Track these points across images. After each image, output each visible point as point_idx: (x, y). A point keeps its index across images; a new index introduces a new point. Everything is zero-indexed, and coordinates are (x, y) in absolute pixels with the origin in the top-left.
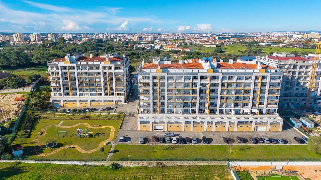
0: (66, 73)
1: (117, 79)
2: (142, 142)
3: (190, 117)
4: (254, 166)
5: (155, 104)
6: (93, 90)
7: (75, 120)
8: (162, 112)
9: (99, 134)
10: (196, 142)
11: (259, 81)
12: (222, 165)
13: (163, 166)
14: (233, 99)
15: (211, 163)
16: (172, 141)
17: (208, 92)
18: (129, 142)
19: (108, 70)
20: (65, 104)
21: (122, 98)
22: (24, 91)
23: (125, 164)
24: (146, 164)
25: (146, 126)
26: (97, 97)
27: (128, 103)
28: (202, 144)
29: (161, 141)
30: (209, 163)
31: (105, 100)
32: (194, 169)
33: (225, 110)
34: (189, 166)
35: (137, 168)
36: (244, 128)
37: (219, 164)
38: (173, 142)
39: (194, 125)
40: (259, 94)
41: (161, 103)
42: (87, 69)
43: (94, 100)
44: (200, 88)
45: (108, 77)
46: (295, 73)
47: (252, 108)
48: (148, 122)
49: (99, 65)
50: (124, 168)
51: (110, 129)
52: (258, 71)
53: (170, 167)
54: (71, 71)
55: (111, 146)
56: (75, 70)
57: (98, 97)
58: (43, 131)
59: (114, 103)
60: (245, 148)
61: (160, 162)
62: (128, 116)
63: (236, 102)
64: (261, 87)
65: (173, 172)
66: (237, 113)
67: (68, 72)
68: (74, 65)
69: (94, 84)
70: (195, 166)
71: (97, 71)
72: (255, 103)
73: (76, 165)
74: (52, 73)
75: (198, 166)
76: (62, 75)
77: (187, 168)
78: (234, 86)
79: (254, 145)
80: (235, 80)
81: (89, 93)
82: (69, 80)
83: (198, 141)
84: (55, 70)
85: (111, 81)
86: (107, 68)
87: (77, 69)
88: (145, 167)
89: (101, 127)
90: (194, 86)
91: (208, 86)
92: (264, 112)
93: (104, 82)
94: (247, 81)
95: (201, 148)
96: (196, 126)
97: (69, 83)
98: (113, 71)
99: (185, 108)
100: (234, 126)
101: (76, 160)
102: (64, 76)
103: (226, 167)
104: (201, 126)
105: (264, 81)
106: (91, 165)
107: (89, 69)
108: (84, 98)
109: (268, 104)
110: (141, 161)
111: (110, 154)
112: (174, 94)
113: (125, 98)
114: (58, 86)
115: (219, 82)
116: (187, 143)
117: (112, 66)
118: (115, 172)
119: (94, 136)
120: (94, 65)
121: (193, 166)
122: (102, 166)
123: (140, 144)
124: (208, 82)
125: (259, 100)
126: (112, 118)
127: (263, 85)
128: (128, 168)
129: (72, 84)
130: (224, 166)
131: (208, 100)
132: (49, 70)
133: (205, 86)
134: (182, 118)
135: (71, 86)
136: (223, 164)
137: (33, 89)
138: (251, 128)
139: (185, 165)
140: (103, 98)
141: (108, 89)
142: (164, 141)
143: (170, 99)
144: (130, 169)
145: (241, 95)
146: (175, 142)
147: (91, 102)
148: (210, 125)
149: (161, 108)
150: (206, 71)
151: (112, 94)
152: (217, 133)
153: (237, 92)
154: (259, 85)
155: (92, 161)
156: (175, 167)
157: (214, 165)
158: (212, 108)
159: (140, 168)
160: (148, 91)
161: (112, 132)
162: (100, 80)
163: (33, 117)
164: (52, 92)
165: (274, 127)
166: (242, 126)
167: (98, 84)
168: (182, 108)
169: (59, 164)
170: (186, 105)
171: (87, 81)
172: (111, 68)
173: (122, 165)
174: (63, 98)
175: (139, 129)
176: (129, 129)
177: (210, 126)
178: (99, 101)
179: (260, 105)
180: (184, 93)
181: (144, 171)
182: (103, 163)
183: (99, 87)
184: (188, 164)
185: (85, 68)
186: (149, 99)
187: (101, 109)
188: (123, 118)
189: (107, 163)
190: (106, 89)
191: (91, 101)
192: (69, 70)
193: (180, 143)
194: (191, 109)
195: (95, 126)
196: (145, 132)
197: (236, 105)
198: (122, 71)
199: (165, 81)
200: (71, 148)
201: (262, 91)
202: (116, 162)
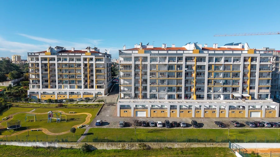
0: (46, 65)
1: (97, 71)
2: (122, 126)
3: (176, 102)
4: (262, 148)
5: (136, 89)
6: (73, 82)
7: (50, 108)
8: (145, 97)
9: (73, 119)
10: (186, 126)
11: (249, 63)
12: (222, 147)
13: (147, 149)
14: (221, 83)
15: (208, 145)
16: (158, 124)
17: (194, 75)
18: (107, 126)
19: (89, 61)
20: (43, 97)
21: (102, 91)
22: (4, 85)
23: (100, 147)
24: (127, 146)
25: (126, 111)
26: (76, 90)
27: (108, 95)
28: (192, 128)
29: (144, 125)
30: (205, 145)
31: (85, 92)
32: (188, 152)
33: (213, 95)
34: (181, 149)
35: (115, 151)
36: (236, 114)
37: (218, 146)
38: (158, 126)
39: (181, 110)
40: (249, 77)
41: (144, 87)
42: (68, 60)
43: (73, 92)
44: (186, 70)
45: (89, 68)
46: (278, 65)
47: (242, 93)
48: (129, 107)
49: (80, 56)
50: (98, 151)
51: (87, 116)
52: (246, 52)
53: (157, 150)
54: (51, 62)
55: (86, 129)
56: (56, 62)
57: (78, 89)
58: (10, 117)
59: (94, 96)
60: (245, 131)
61: (144, 143)
62: (107, 105)
63: (225, 86)
64: (251, 69)
65: (161, 154)
66: (226, 97)
67: (48, 64)
68: (55, 57)
69: (73, 76)
70: (189, 148)
71: (77, 62)
72: (245, 88)
73: (37, 148)
74: (32, 64)
75: (192, 149)
76: (42, 67)
77: (178, 150)
78: (222, 68)
79: (253, 128)
80: (222, 62)
81: (69, 85)
82: (48, 72)
83: (188, 125)
84: (35, 62)
85: (92, 73)
86: (88, 60)
87: (58, 61)
88: (125, 150)
89: (77, 114)
90: (178, 69)
91: (194, 68)
92: (256, 97)
93: (84, 73)
94: (235, 63)
95: (192, 131)
96: (183, 112)
97: (49, 75)
98: (93, 62)
99: (170, 93)
100: (225, 111)
101: (38, 141)
102: (44, 68)
103: (228, 150)
104: (189, 112)
105: (254, 63)
106: (57, 147)
107: (69, 61)
108: (63, 90)
109: (260, 88)
110: (120, 142)
111: (82, 136)
112: (157, 77)
113: (105, 91)
114: (37, 78)
115: (206, 64)
116: (174, 127)
117: (94, 57)
118: (86, 155)
119: (67, 121)
120: (75, 56)
121: (186, 148)
122: (71, 148)
123: (120, 128)
124: (194, 63)
125: (250, 84)
126: (90, 107)
127: (253, 67)
128: (104, 151)
129: (51, 76)
130: (225, 148)
131: (194, 84)
132: (29, 62)
133: (191, 69)
134: (167, 103)
135: (50, 78)
136: (224, 146)
137: (12, 84)
138: (244, 114)
139: (175, 147)
140: (82, 90)
141: (88, 81)
142: (147, 125)
143: (153, 83)
144: (105, 152)
145: (229, 78)
146: (161, 126)
147: (69, 95)
148: (199, 110)
149: (143, 92)
150: (192, 52)
151: (92, 87)
152: (207, 119)
153: (225, 75)
154: (249, 68)
155: (59, 142)
156: (163, 149)
157: (212, 148)
158: (198, 93)
159: (119, 151)
160: (129, 75)
161: (89, 117)
162: (81, 72)
163: (3, 104)
164: (30, 84)
165: (270, 113)
166: (234, 112)
167: (78, 77)
168: (166, 93)
169: (16, 146)
170: (170, 89)
171: (67, 73)
172: (91, 59)
173: (96, 147)
174: (41, 90)
175: (118, 115)
176: (108, 116)
177: (199, 112)
178: (78, 94)
179: (251, 90)
180: (168, 76)
181: (124, 154)
182: (73, 144)
183: (79, 79)
184: (179, 147)
185: (66, 60)
186: (130, 83)
187: (79, 99)
188: (102, 106)
189: (78, 145)
190: (86, 81)
191: (70, 93)
192: (49, 61)
193: (167, 126)
194: (176, 94)
195: (70, 113)
196: (126, 118)
197: (225, 89)
198: (103, 62)
199: (148, 63)
200: (37, 130)
201: (252, 74)
202: (88, 144)
